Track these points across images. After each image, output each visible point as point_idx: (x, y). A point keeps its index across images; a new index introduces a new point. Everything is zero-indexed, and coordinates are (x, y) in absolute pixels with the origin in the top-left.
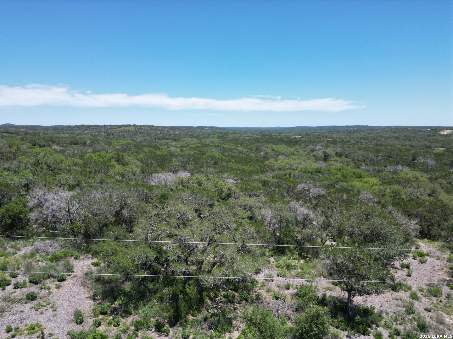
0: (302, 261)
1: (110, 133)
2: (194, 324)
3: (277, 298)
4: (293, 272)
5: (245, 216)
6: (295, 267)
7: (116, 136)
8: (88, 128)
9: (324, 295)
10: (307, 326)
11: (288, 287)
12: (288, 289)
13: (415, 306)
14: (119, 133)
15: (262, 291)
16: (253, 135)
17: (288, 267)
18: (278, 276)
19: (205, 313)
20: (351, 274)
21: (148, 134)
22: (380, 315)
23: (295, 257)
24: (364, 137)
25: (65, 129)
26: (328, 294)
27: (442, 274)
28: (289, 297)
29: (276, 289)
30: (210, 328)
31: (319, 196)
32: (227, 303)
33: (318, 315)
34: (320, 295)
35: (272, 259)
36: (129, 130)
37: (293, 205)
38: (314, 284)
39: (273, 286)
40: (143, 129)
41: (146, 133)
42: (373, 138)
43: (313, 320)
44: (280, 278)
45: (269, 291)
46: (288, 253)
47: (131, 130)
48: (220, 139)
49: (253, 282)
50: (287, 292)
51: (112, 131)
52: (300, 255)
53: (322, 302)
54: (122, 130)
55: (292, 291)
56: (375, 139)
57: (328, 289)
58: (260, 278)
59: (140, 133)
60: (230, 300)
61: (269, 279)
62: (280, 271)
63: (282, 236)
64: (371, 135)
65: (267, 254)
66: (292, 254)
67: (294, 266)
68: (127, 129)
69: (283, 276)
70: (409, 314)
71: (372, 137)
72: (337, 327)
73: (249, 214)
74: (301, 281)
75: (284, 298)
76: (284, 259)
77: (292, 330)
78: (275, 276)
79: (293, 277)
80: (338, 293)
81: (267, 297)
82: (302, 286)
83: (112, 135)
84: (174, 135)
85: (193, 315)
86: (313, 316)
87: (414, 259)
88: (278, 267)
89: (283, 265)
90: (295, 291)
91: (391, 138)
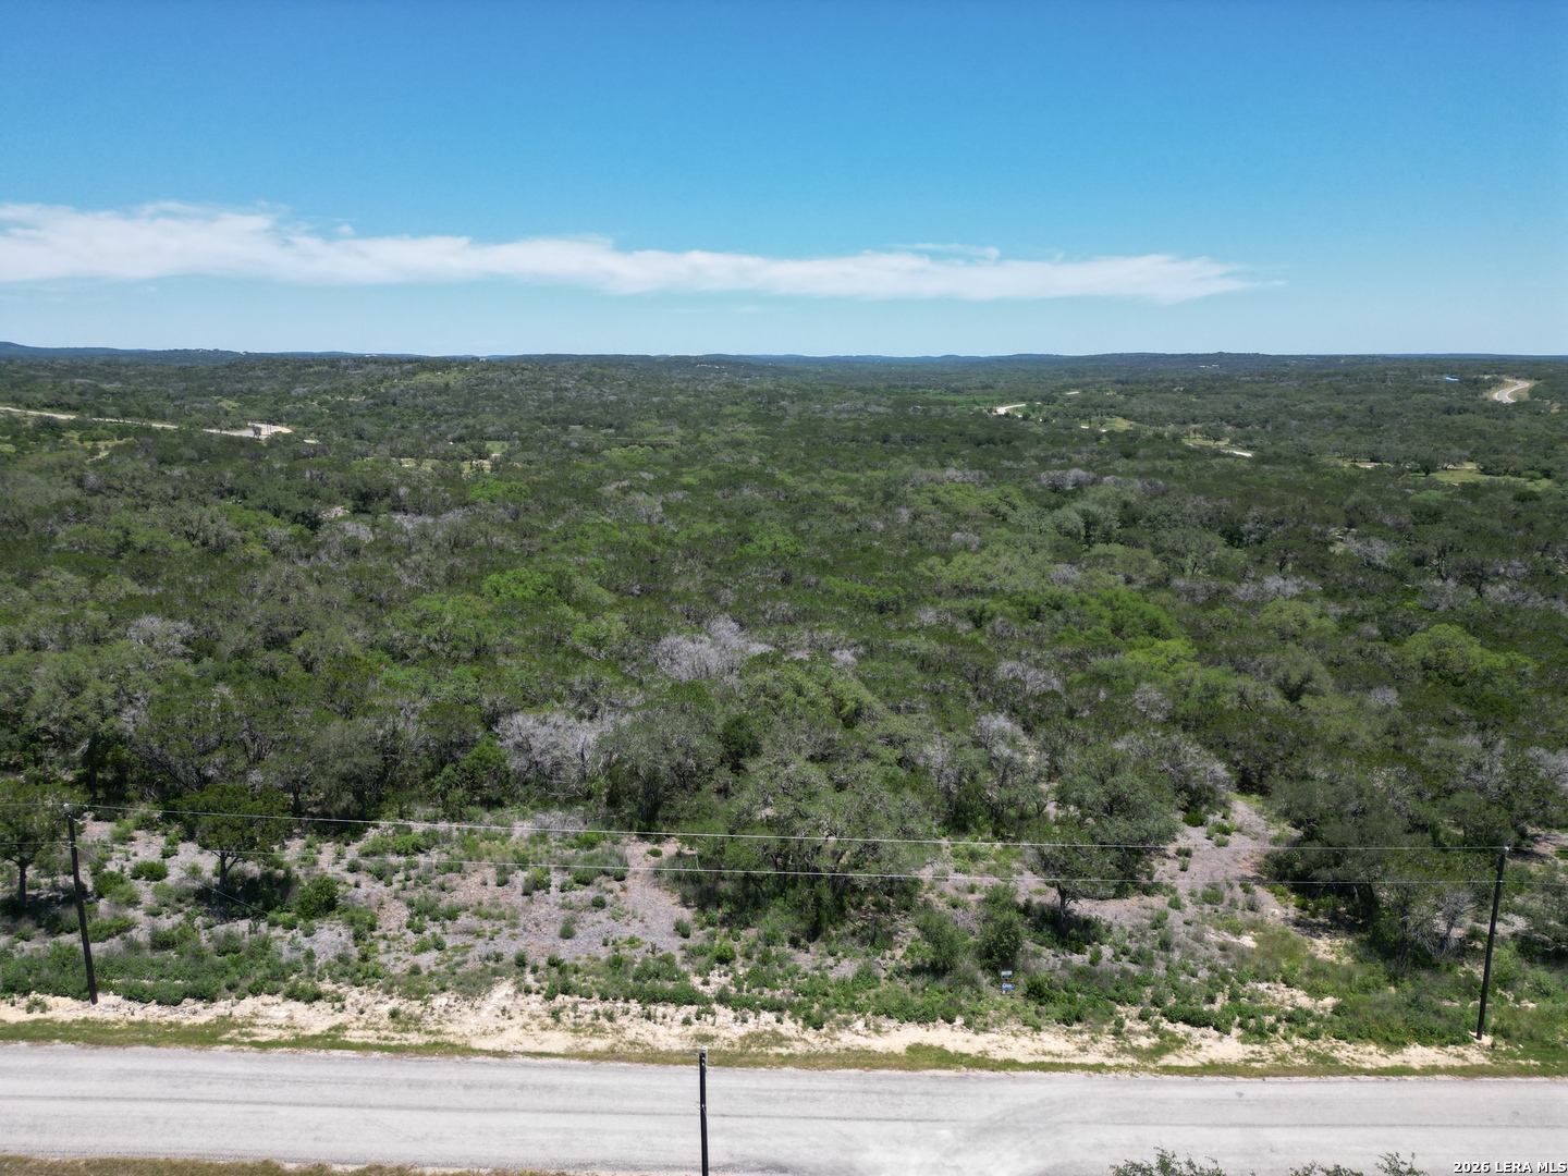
0: (998, 845)
1: (386, 395)
2: (840, 939)
3: (955, 907)
4: (981, 865)
5: (892, 759)
6: (984, 856)
7: (407, 407)
8: (298, 373)
9: (1028, 901)
10: (995, 937)
11: (972, 890)
12: (972, 892)
13: (1170, 917)
14: (414, 396)
15: (931, 896)
16: (866, 404)
17: (974, 856)
18: (956, 871)
19: (850, 927)
20: (1063, 870)
21: (513, 402)
22: (1109, 930)
23: (985, 836)
24: (1234, 412)
25: (221, 377)
26: (1036, 900)
27: (1245, 868)
28: (973, 904)
29: (953, 892)
30: (863, 943)
31: (1046, 694)
32: (879, 911)
33: (1011, 924)
34: (1021, 900)
35: (944, 842)
36: (447, 385)
37: (985, 723)
38: (1012, 884)
39: (948, 888)
40: (493, 380)
41: (506, 396)
42: (1262, 417)
43: (1003, 929)
44: (960, 876)
45: (941, 895)
46: (974, 829)
47: (452, 383)
48: (759, 428)
49: (916, 883)
50: (971, 897)
51: (393, 391)
52: (996, 833)
53: (1026, 910)
54: (424, 386)
55: (977, 896)
56: (1266, 421)
57: (1039, 892)
58: (926, 874)
59: (487, 398)
60: (882, 908)
61: (941, 876)
62: (959, 863)
63: (963, 798)
64: (1260, 405)
65: (935, 830)
66: (981, 832)
67: (985, 854)
68: (439, 379)
69: (965, 872)
70: (1155, 928)
71: (1260, 412)
72: (1041, 944)
73: (898, 753)
74: (996, 880)
75: (966, 906)
76: (966, 843)
77: (976, 944)
78: (951, 872)
79: (981, 874)
80: (1052, 897)
81: (940, 905)
82: (996, 888)
83: (394, 404)
84: (603, 405)
85: (835, 929)
86: (1004, 924)
87: (1209, 838)
88: (956, 856)
89: (964, 852)
90: (983, 896)
91: (1321, 417)
